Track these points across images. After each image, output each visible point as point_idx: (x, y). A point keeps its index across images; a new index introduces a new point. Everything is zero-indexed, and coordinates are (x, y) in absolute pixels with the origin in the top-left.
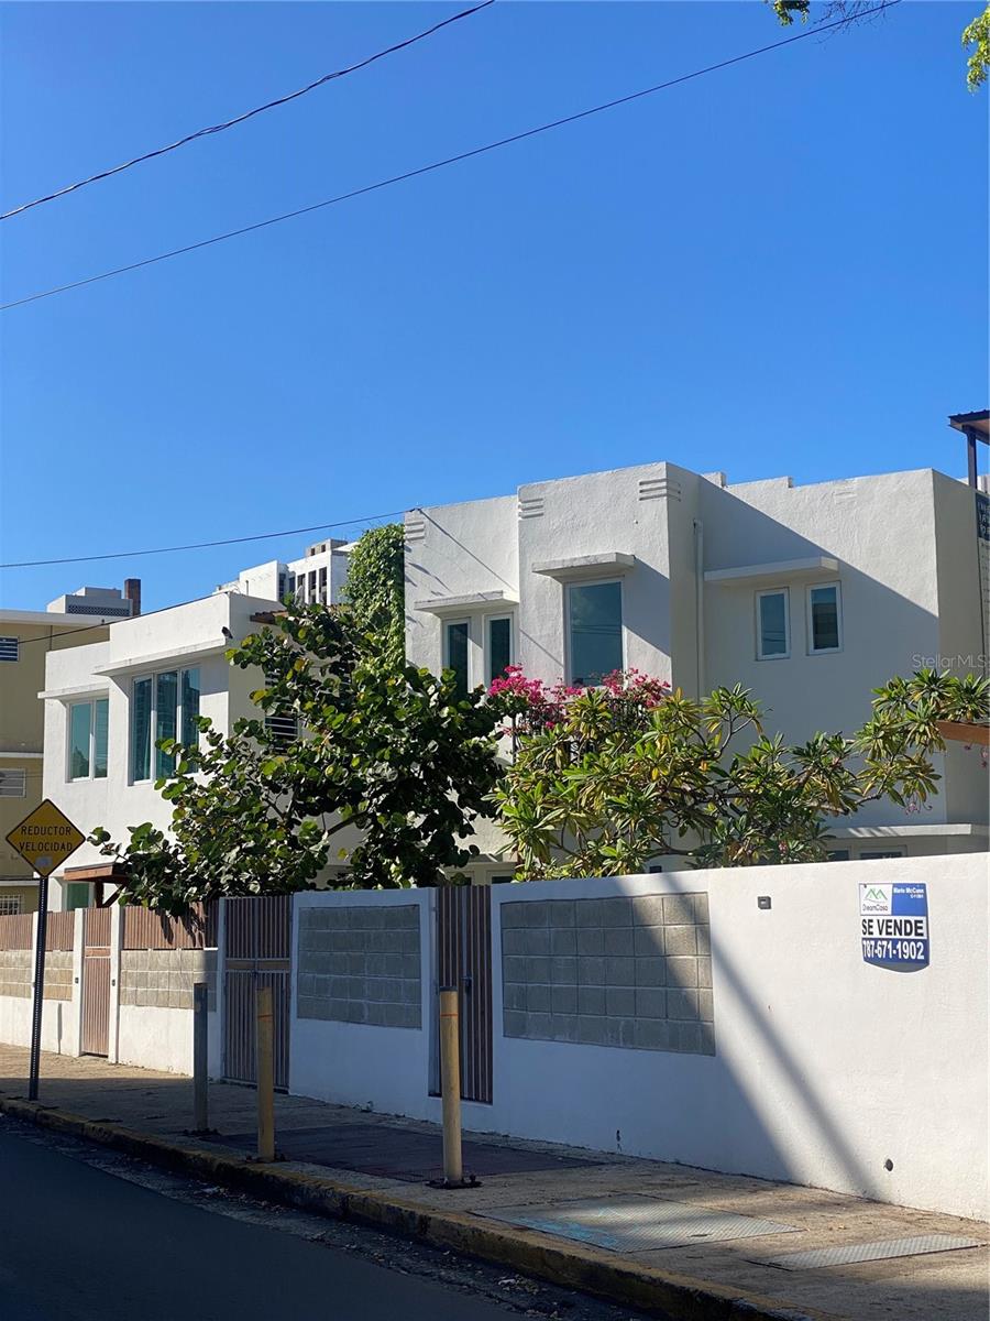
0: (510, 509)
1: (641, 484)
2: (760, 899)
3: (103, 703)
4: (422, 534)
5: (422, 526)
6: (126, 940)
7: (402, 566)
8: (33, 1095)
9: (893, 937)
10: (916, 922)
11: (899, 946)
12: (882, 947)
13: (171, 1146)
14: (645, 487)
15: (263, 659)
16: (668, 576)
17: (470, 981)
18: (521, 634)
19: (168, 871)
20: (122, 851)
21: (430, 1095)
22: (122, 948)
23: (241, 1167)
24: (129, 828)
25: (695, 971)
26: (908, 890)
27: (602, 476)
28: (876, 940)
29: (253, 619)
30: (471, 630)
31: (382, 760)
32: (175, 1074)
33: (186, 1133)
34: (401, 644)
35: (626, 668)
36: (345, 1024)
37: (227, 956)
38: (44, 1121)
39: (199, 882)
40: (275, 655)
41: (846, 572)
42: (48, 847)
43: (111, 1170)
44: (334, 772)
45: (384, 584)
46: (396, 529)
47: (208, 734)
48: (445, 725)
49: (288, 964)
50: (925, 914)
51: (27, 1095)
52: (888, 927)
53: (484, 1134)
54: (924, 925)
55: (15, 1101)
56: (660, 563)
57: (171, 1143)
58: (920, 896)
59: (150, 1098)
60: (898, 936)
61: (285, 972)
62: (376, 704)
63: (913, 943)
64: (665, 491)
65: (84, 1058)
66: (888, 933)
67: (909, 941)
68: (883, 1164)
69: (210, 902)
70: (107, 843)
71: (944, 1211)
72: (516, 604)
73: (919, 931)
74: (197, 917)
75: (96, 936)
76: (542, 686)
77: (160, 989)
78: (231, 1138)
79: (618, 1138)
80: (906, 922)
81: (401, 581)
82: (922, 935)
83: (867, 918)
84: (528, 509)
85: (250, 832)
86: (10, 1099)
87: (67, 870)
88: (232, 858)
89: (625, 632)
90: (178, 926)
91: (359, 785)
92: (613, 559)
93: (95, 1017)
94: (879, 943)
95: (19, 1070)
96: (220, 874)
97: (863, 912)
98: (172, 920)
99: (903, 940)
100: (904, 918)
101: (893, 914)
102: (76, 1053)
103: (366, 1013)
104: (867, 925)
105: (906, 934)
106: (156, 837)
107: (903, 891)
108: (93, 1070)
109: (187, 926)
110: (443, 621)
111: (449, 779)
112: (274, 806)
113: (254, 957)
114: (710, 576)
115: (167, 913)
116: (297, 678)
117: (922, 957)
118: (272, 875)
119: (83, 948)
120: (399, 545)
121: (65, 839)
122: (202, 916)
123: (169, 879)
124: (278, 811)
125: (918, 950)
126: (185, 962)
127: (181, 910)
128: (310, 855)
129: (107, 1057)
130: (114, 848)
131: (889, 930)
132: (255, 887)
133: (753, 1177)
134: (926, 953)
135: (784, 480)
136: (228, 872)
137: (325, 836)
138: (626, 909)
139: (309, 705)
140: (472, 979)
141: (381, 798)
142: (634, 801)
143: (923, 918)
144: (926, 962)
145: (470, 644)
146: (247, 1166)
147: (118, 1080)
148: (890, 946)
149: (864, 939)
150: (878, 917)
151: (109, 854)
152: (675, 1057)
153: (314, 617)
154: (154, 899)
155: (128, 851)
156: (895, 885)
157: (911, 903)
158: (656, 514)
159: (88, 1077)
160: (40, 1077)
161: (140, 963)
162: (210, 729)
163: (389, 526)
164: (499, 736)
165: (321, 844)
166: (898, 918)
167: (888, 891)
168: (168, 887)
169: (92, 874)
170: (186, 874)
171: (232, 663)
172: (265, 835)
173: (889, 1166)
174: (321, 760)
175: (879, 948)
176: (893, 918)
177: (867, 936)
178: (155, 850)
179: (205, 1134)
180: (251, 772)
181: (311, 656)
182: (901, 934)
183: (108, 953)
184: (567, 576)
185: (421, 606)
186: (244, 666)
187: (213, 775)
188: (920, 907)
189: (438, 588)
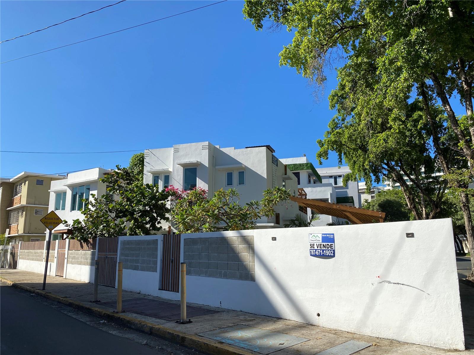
0: (172, 150)
1: (202, 146)
2: (273, 238)
3: (65, 193)
4: (149, 155)
5: (149, 153)
6: (70, 248)
7: (143, 162)
8: (44, 289)
9: (322, 249)
10: (331, 245)
11: (325, 251)
12: (318, 252)
13: (88, 306)
14: (203, 147)
15: (109, 181)
16: (207, 166)
17: (173, 260)
18: (173, 179)
19: (83, 231)
20: (70, 226)
21: (159, 290)
22: (69, 250)
23: (112, 315)
24: (73, 220)
25: (249, 258)
26: (328, 235)
27: (193, 144)
28: (316, 250)
29: (104, 174)
30: (160, 177)
31: (141, 205)
32: (82, 282)
33: (91, 302)
34: (142, 180)
35: (197, 186)
36: (133, 270)
37: (99, 252)
38: (47, 297)
39: (91, 233)
40: (112, 180)
41: (246, 168)
42: (52, 223)
43: (69, 314)
44: (128, 207)
45: (139, 166)
46: (142, 154)
47: (94, 198)
48: (157, 197)
49: (116, 255)
50: (334, 242)
51: (42, 288)
52: (320, 246)
53: (176, 301)
54: (333, 245)
55: (38, 290)
56: (206, 164)
57: (87, 305)
58: (332, 237)
59: (77, 289)
60: (324, 249)
61: (115, 257)
62: (140, 191)
63: (329, 251)
64: (208, 148)
65: (56, 277)
66: (320, 248)
67: (328, 250)
68: (316, 314)
69: (94, 238)
70: (66, 224)
71: (340, 329)
72: (171, 172)
73: (332, 247)
74: (90, 242)
75: (62, 247)
76: (179, 190)
77: (79, 260)
78: (105, 303)
79: (221, 303)
80: (327, 245)
81: (143, 165)
82: (333, 248)
83: (312, 244)
84: (175, 150)
85: (105, 222)
86: (37, 290)
87: (55, 231)
88: (101, 228)
89: (197, 179)
90: (85, 245)
91: (134, 211)
92: (196, 162)
93: (60, 266)
94: (317, 250)
95: (39, 280)
96: (98, 232)
97: (310, 242)
98: (83, 243)
99: (326, 250)
100: (326, 244)
101: (322, 242)
102: (54, 275)
103: (140, 268)
104: (312, 245)
105: (327, 248)
106: (80, 223)
107: (326, 236)
108: (59, 280)
109: (87, 245)
110: (153, 175)
111: (154, 211)
112: (110, 216)
113: (106, 252)
114: (217, 167)
115: (82, 241)
116: (118, 185)
117: (333, 255)
118: (111, 232)
119: (58, 249)
120: (143, 158)
121: (57, 221)
122: (92, 242)
123: (83, 233)
124: (111, 217)
125: (331, 253)
126: (87, 254)
127: (86, 240)
128: (121, 227)
129: (63, 277)
130: (68, 225)
131: (321, 247)
132: (106, 235)
133: (268, 316)
134: (334, 253)
135: (233, 148)
136: (100, 231)
137: (125, 223)
138: (225, 241)
139: (121, 192)
140: (173, 259)
141: (140, 214)
142: (212, 214)
143: (333, 244)
144: (334, 256)
145: (159, 180)
146: (114, 314)
147: (67, 284)
148: (321, 251)
149: (310, 249)
150: (317, 243)
151: (67, 226)
152: (240, 282)
153: (124, 171)
154: (79, 238)
155: (72, 226)
156: (323, 234)
157: (329, 239)
158: (206, 153)
159: (58, 282)
160: (46, 282)
161: (73, 253)
162: (95, 197)
163: (141, 153)
164: (168, 201)
165: (124, 225)
166: (324, 244)
167: (320, 236)
168: (83, 235)
169: (61, 232)
170: (88, 232)
171: (101, 181)
172: (110, 222)
173: (319, 315)
174: (124, 205)
175: (317, 252)
176: (322, 243)
177: (312, 248)
178: (80, 226)
179: (97, 302)
180: (105, 208)
181: (121, 180)
182: (325, 248)
183: (65, 251)
184: (183, 165)
185: (148, 171)
186: (104, 183)
187: (95, 208)
188: (333, 240)
189: (152, 167)
